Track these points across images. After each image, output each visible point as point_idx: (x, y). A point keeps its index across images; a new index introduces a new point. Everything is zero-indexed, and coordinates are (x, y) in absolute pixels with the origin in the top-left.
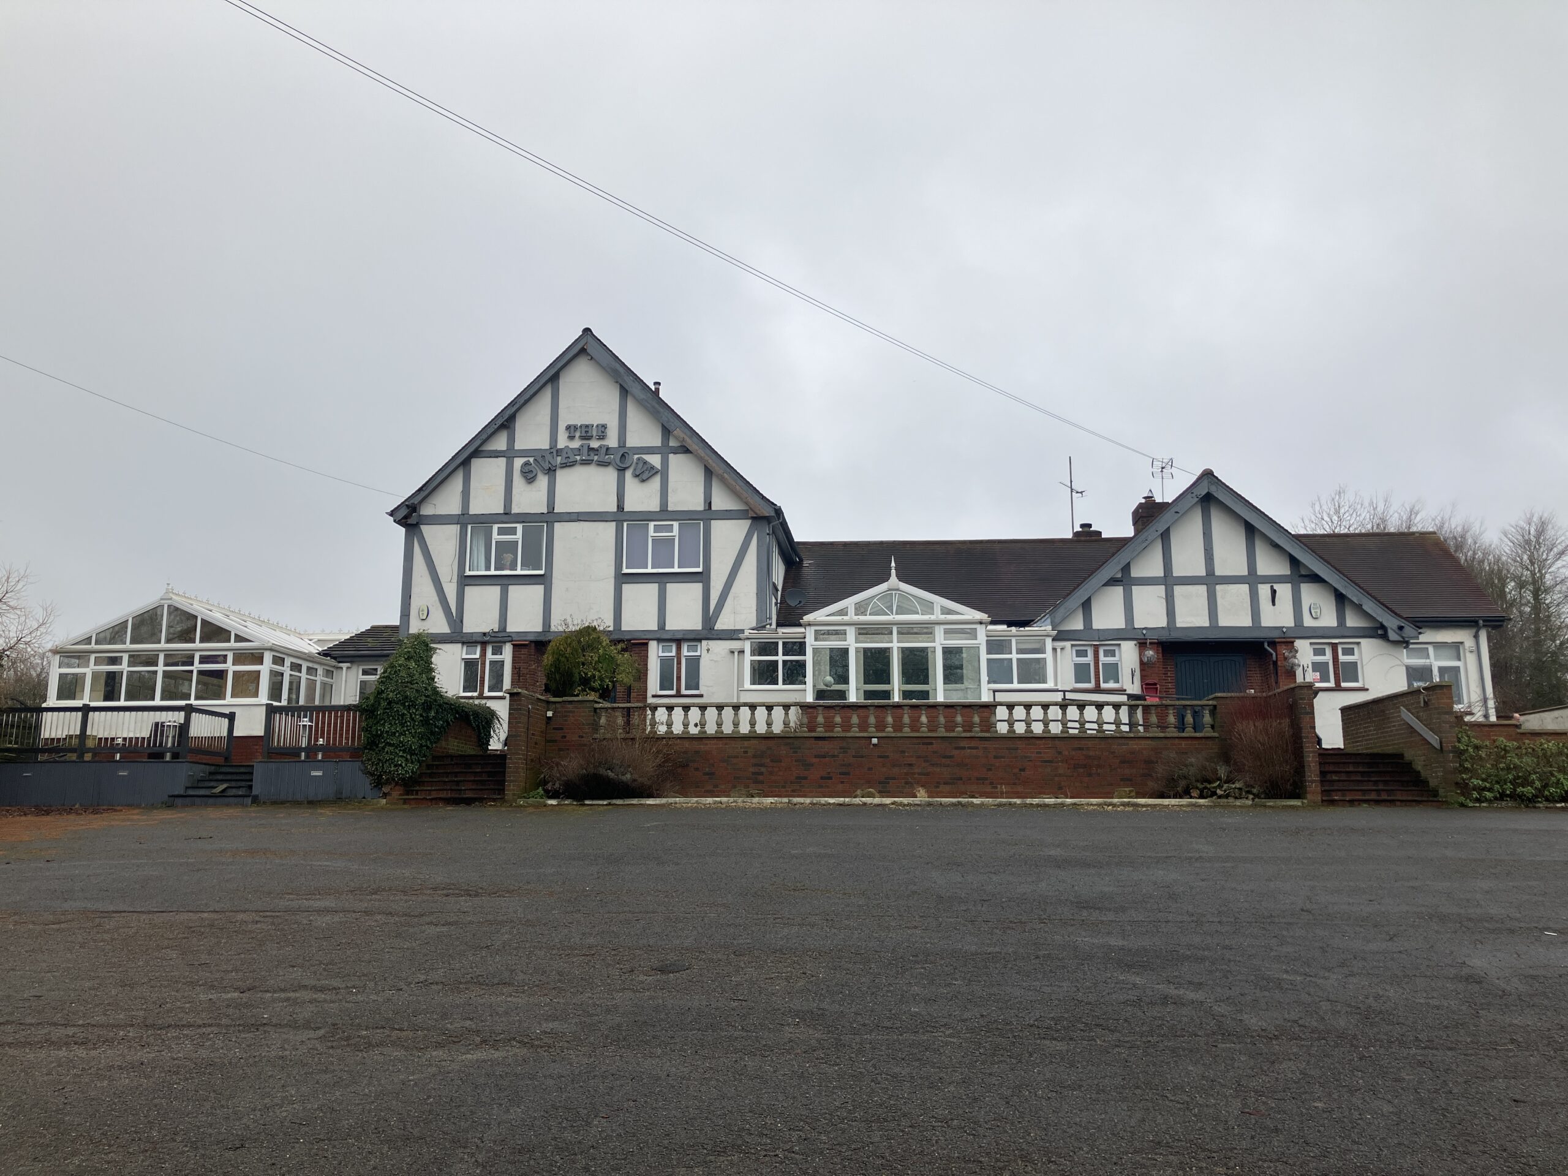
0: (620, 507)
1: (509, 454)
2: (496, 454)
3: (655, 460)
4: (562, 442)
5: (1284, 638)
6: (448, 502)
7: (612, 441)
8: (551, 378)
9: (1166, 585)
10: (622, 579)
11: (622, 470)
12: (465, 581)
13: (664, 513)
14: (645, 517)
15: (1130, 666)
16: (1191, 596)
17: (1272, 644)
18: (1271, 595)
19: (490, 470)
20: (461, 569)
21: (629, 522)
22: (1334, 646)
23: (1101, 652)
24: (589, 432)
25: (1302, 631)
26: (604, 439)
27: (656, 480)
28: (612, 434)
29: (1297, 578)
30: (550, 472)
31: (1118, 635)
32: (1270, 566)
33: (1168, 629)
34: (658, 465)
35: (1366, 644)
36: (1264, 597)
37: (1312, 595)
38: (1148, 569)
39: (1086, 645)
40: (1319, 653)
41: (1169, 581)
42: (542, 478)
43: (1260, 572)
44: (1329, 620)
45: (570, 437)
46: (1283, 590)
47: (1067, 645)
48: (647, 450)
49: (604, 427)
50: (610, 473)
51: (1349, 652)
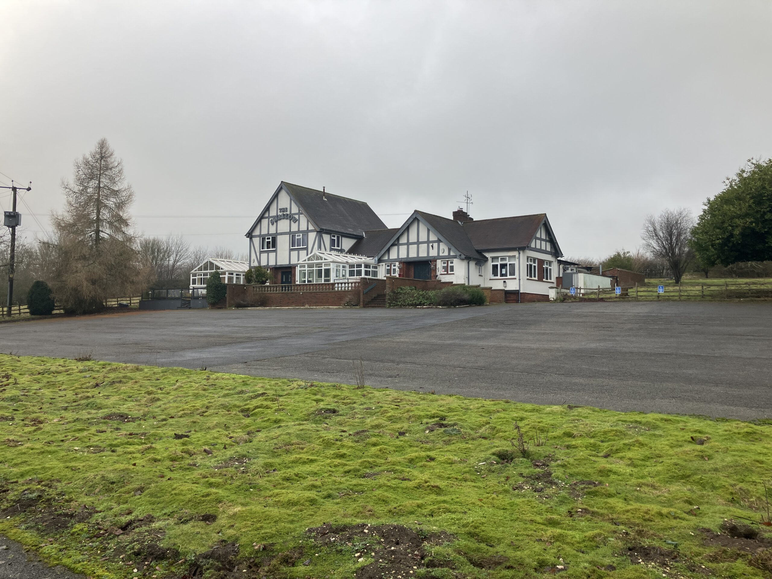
0: (290, 231)
1: (269, 217)
2: (266, 218)
3: (297, 217)
4: (279, 213)
5: (434, 259)
6: (257, 232)
7: (288, 213)
8: (276, 196)
10: (291, 250)
11: (290, 220)
12: (261, 252)
13: (299, 231)
14: (295, 232)
15: (397, 269)
16: (413, 248)
17: (431, 261)
18: (432, 246)
19: (265, 222)
20: (260, 249)
21: (292, 234)
22: (448, 261)
23: (392, 265)
24: (284, 210)
25: (439, 257)
26: (287, 211)
27: (297, 222)
28: (289, 210)
29: (439, 241)
30: (276, 222)
31: (395, 260)
32: (433, 238)
33: (407, 258)
34: (297, 218)
35: (455, 260)
36: (431, 247)
37: (442, 246)
38: (403, 240)
39: (389, 264)
40: (444, 263)
41: (408, 244)
42: (275, 224)
43: (430, 240)
44: (446, 253)
45: (280, 212)
46: (435, 245)
47: (384, 264)
48: (296, 214)
49: (287, 209)
50: (288, 221)
51: (452, 263)
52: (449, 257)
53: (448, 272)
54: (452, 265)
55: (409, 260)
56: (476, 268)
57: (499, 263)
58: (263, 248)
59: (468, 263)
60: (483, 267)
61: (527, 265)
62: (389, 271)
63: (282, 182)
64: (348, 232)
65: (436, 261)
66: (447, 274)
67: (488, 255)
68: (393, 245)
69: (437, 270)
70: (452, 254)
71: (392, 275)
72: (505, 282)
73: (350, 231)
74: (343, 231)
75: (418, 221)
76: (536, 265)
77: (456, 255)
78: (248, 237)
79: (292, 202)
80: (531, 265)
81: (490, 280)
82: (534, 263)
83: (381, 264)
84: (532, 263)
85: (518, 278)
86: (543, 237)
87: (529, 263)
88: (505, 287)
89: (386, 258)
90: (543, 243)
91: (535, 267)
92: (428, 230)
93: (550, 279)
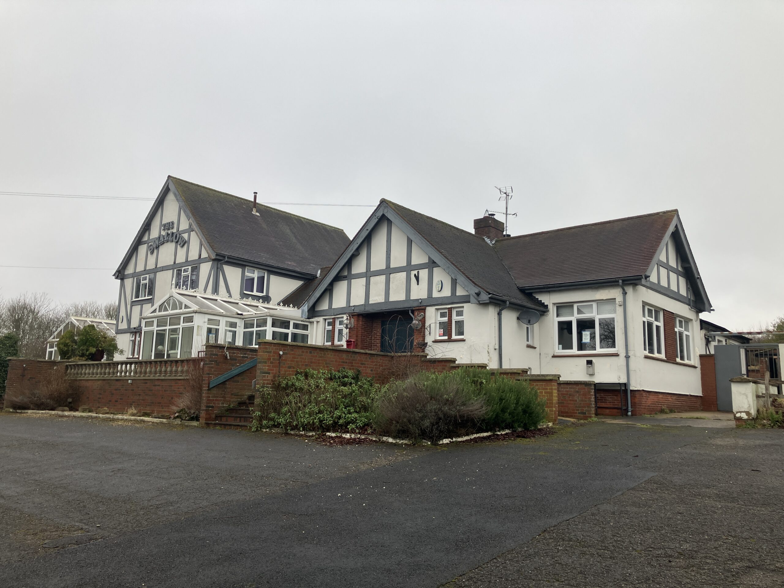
0: (175, 262)
1: (148, 241)
2: (145, 243)
3: (186, 236)
4: (162, 233)
5: (420, 306)
6: (130, 270)
7: (175, 230)
8: (160, 203)
9: (366, 277)
11: (177, 242)
12: (133, 303)
13: (187, 262)
14: (182, 265)
15: (345, 331)
16: (378, 282)
17: (413, 312)
18: (417, 278)
19: (143, 249)
20: (132, 299)
21: (177, 268)
22: (450, 310)
23: (337, 323)
24: (169, 226)
25: (431, 302)
26: (173, 228)
27: (186, 246)
28: (175, 226)
29: (431, 265)
30: (157, 247)
31: (342, 311)
32: (418, 258)
33: (364, 305)
34: (186, 238)
35: (467, 308)
36: (413, 279)
37: (439, 275)
38: (359, 267)
39: (330, 318)
40: (443, 315)
41: (368, 274)
42: (155, 251)
43: (413, 263)
44: (447, 292)
45: (164, 230)
46: (424, 274)
47: (321, 319)
48: (184, 232)
49: (173, 223)
50: (173, 244)
51: (460, 314)
52: (454, 299)
53: (450, 336)
54: (459, 318)
55: (370, 310)
56: (519, 326)
57: (573, 318)
58: (137, 296)
59: (499, 314)
60: (536, 326)
61: (644, 322)
62: (330, 335)
63: (169, 176)
64: (285, 267)
65: (424, 310)
66: (450, 340)
67: (549, 300)
68: (338, 278)
69: (427, 333)
70: (460, 292)
71: (336, 342)
72: (589, 363)
73: (291, 265)
74: (272, 262)
75: (390, 222)
76: (661, 324)
77: (469, 296)
78: (117, 278)
79: (182, 212)
80: (650, 325)
81: (554, 356)
82: (657, 319)
83: (314, 320)
84: (652, 320)
85: (623, 354)
86: (673, 263)
87: (647, 319)
88: (592, 375)
89: (324, 306)
90: (673, 276)
91: (658, 328)
92: (410, 242)
93: (689, 358)
